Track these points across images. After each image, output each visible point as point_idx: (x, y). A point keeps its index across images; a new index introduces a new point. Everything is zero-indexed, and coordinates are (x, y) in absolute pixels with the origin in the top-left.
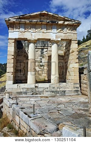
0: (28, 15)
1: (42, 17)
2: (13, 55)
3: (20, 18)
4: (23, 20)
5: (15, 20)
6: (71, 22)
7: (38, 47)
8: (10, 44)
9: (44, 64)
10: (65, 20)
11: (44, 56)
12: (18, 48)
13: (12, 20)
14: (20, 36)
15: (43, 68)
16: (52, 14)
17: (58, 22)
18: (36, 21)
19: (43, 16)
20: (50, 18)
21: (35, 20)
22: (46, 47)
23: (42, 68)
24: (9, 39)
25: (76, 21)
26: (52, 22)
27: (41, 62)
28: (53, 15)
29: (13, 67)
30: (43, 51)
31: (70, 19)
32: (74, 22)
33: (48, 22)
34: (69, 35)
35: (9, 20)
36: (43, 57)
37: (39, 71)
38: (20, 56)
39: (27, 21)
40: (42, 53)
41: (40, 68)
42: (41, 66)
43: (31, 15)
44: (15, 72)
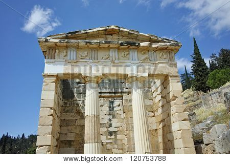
0: (83, 32)
1: (108, 36)
2: (51, 108)
3: (67, 37)
4: (72, 41)
5: (57, 41)
6: (163, 44)
7: (103, 95)
8: (47, 85)
9: (116, 130)
10: (152, 41)
11: (116, 114)
12: (64, 97)
13: (51, 40)
14: (66, 69)
15: (116, 138)
16: (128, 30)
17: (139, 44)
18: (98, 41)
19: (111, 35)
20: (125, 37)
21: (95, 41)
22: (119, 94)
23: (113, 137)
24: (44, 76)
25: (172, 42)
26: (128, 43)
27: (110, 126)
28: (128, 32)
29: (52, 134)
30: (113, 105)
31: (160, 39)
32: (168, 44)
33: (122, 44)
34: (163, 67)
35: (46, 41)
36: (114, 117)
37: (107, 143)
38: (67, 111)
39: (82, 43)
40: (111, 108)
41: (109, 137)
42: (111, 133)
43: (88, 31)
44: (57, 146)
